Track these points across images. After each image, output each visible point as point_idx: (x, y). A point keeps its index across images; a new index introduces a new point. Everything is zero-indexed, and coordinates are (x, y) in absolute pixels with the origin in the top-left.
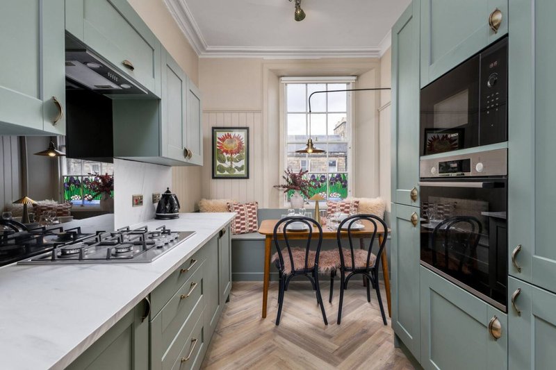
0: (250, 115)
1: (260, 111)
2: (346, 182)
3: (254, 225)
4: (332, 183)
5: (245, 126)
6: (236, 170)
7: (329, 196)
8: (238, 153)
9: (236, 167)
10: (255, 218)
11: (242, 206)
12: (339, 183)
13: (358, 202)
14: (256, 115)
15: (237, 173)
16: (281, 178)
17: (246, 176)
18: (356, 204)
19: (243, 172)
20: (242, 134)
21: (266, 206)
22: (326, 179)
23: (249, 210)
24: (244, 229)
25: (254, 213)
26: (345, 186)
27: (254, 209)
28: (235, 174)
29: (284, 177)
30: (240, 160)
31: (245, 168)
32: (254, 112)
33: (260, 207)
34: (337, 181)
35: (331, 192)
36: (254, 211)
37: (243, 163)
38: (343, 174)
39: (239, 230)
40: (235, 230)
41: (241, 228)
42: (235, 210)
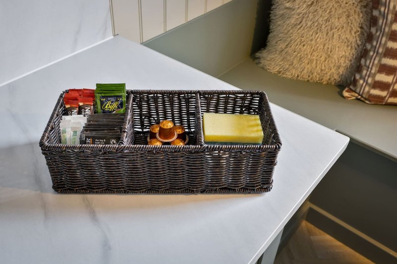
39: (384, 94)
40: (367, 89)
41: (391, 89)
42: (392, 23)
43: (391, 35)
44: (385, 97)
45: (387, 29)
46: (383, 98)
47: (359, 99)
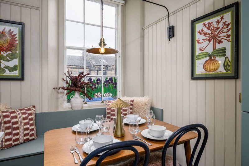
0: (26, 11)
1: (38, 9)
2: (116, 84)
3: (32, 133)
4: (105, 85)
5: (20, 21)
6: (7, 70)
7: (104, 96)
8: (10, 51)
9: (7, 67)
10: (32, 125)
11: (14, 112)
12: (110, 85)
13: (132, 101)
14: (34, 11)
15: (7, 73)
16: (60, 80)
17: (20, 77)
18: (131, 103)
19: (16, 73)
20: (16, 30)
21: (45, 110)
22: (101, 81)
23: (24, 116)
24: (17, 140)
25: (31, 119)
26: (115, 87)
27: (31, 114)
28: (5, 74)
29: (63, 79)
30: (12, 59)
31: (19, 68)
32: (31, 7)
33: (38, 111)
34: (109, 83)
35: (105, 92)
36: (30, 117)
37: (15, 62)
38: (114, 77)
39: (11, 142)
40: (4, 144)
41: (12, 140)
42: (3, 119)
43: (5, 122)
44: (12, 143)
45: (2, 122)
46: (11, 144)
47: (2, 149)
